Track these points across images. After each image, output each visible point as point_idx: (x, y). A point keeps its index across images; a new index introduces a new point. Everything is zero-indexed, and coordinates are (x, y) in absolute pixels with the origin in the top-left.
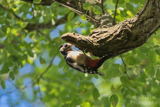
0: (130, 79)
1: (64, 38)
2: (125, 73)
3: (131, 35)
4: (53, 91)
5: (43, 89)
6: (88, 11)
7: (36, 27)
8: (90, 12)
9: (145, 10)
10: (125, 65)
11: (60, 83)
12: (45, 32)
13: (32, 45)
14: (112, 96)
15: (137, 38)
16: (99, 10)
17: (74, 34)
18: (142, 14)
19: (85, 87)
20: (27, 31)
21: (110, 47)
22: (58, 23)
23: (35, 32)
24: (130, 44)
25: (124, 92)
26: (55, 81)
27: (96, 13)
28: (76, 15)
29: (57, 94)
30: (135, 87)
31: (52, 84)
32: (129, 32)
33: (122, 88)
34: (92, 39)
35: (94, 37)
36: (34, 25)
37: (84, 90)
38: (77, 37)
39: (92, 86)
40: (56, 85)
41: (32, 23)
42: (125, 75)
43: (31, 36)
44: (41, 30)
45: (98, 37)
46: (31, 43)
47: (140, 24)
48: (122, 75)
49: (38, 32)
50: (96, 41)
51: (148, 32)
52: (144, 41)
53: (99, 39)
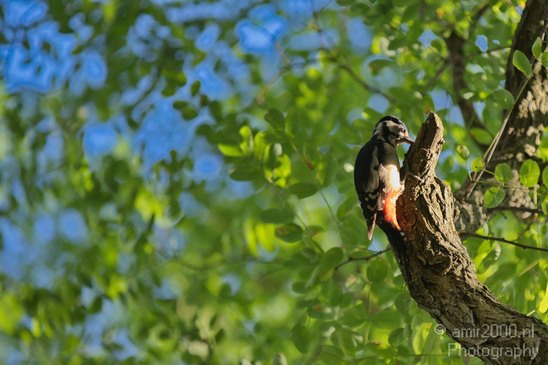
0: (336, 269)
1: (432, 119)
2: (351, 259)
3: (437, 274)
4: (308, 95)
5: (312, 71)
6: (492, 176)
7: (457, 57)
8: (490, 180)
9: (494, 305)
10: (367, 259)
11: (326, 110)
12: (446, 77)
13: (416, 47)
14: (299, 228)
15: (429, 285)
16: (493, 202)
17: (440, 143)
18: (485, 298)
19: (320, 167)
20: (447, 34)
21: (409, 224)
22: (466, 108)
23: (445, 53)
24: (416, 270)
25: (307, 255)
26: (331, 98)
27: (487, 193)
28: (484, 148)
29: (301, 102)
30: (317, 281)
31: (325, 91)
32: (444, 269)
33: (317, 250)
34: (428, 183)
35: (433, 187)
36: (461, 52)
37: (313, 163)
38: (433, 150)
39: (322, 182)
40: (322, 100)
41: (467, 48)
42: (346, 259)
43: (435, 44)
44: (450, 67)
45: (434, 197)
46: (420, 44)
47: (461, 293)
48: (344, 251)
49: (446, 62)
50: (424, 192)
51: (443, 312)
52: (423, 303)
53: (428, 200)
